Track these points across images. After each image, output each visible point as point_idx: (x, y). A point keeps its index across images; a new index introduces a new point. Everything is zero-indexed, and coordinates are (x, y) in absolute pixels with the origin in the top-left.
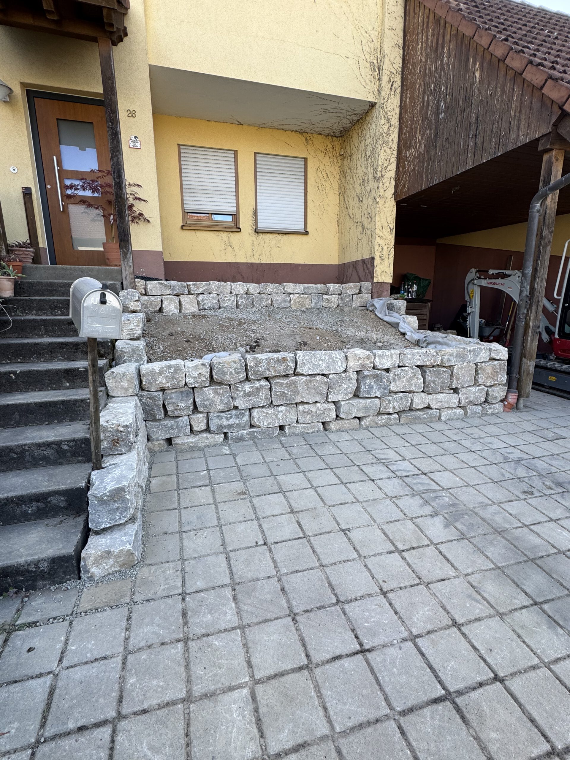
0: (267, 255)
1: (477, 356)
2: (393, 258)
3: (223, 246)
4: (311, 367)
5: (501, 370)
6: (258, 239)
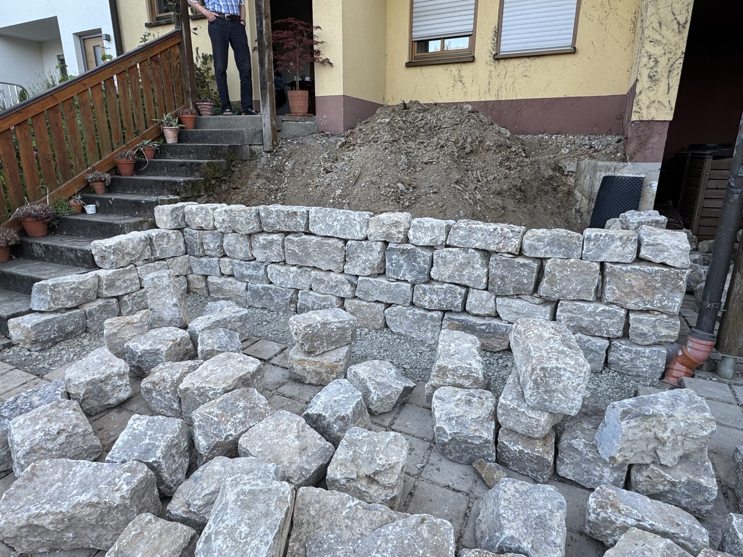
0: (508, 88)
1: (603, 250)
2: (679, 77)
3: (452, 82)
4: (323, 227)
5: (664, 285)
6: (497, 68)
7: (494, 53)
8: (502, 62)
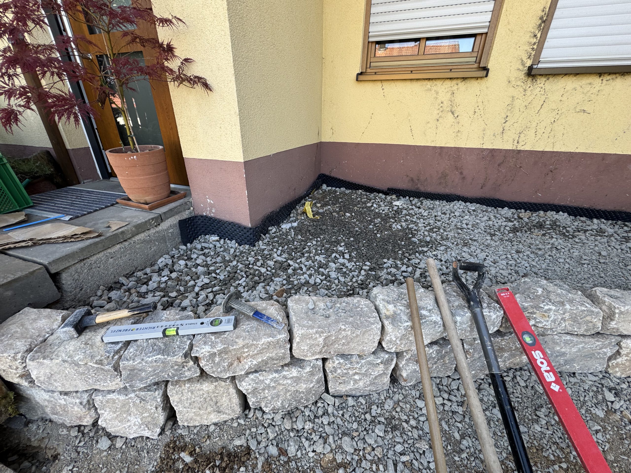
0: (540, 131)
3: (436, 112)
6: (528, 93)
7: (529, 63)
8: (541, 81)
